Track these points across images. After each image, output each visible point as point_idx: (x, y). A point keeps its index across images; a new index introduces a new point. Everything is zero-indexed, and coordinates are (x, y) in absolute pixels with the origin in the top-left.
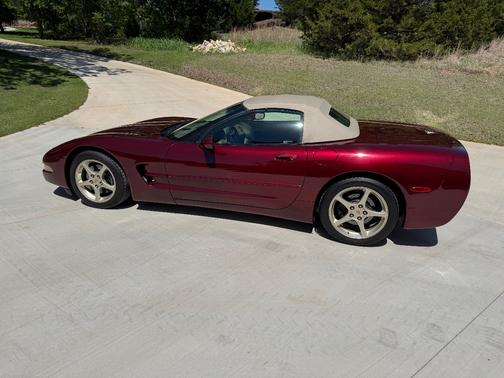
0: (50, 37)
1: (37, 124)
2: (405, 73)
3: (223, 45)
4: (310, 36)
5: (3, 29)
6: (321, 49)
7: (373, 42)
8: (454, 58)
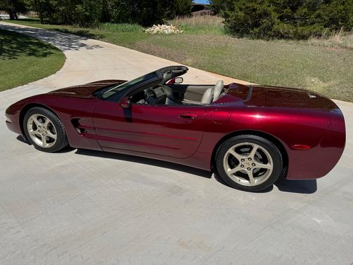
0: (47, 22)
1: (23, 84)
2: (299, 49)
3: (167, 29)
4: (229, 21)
5: (17, 17)
6: (238, 31)
7: (275, 27)
8: (338, 38)
